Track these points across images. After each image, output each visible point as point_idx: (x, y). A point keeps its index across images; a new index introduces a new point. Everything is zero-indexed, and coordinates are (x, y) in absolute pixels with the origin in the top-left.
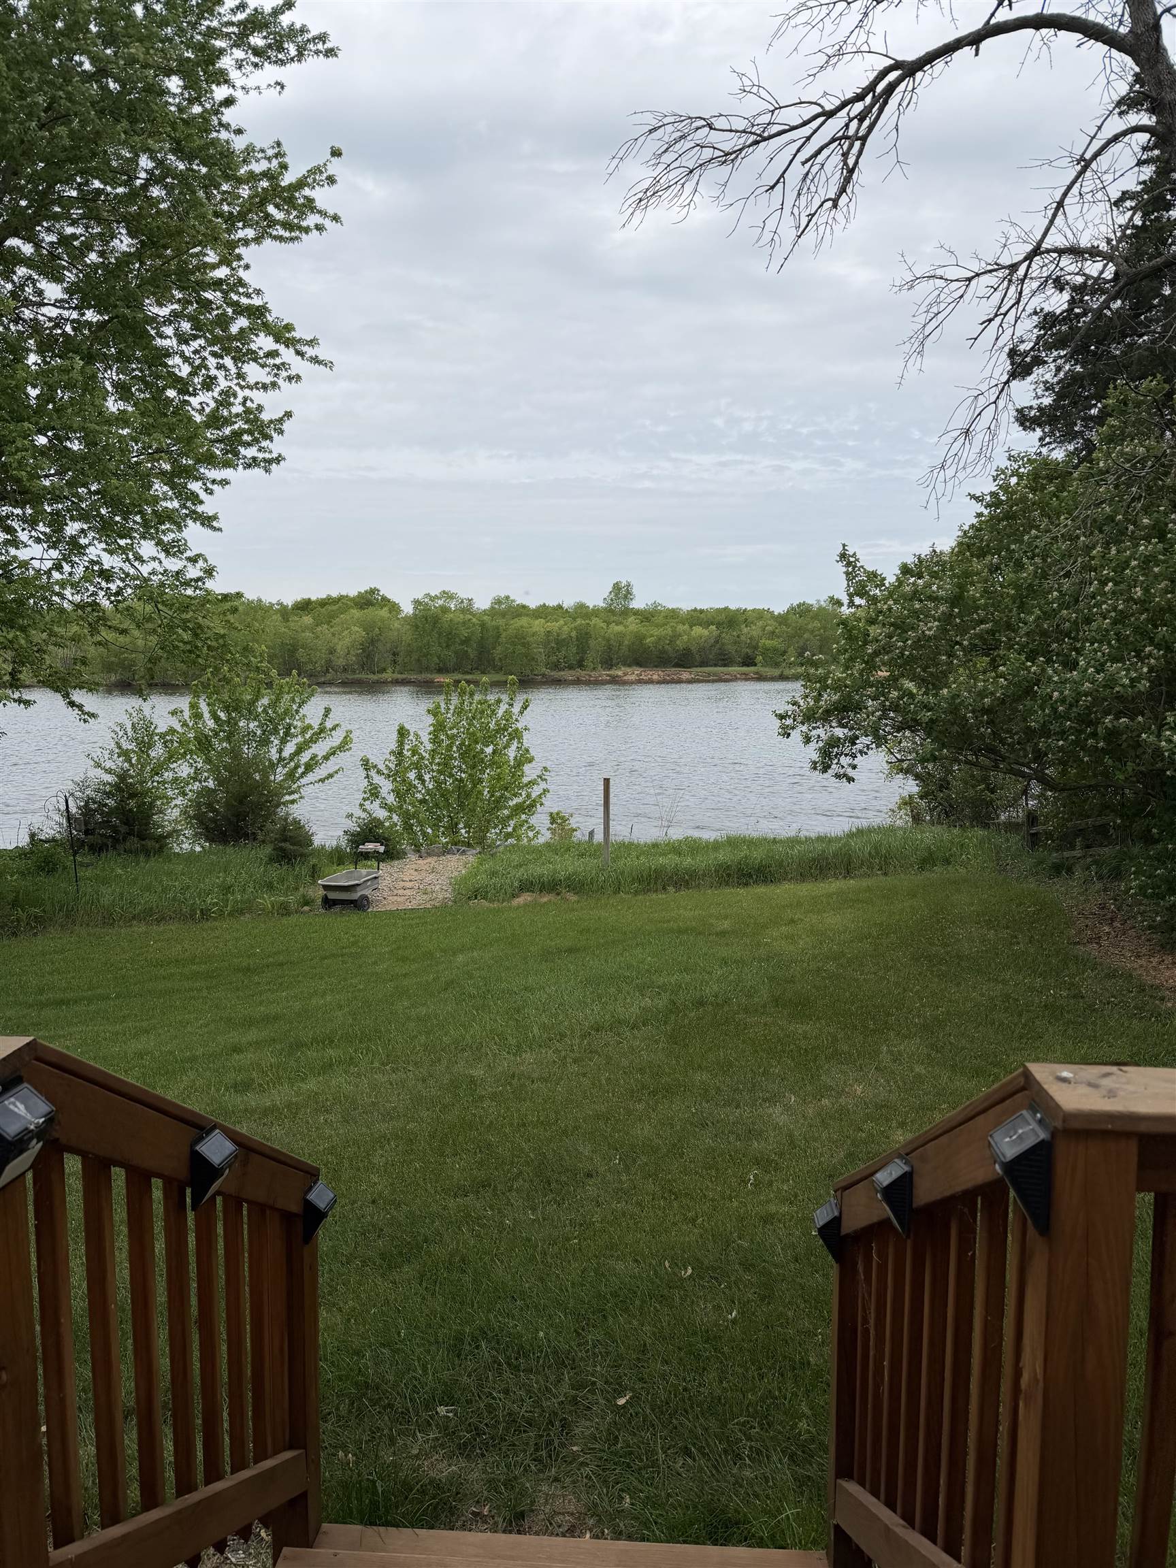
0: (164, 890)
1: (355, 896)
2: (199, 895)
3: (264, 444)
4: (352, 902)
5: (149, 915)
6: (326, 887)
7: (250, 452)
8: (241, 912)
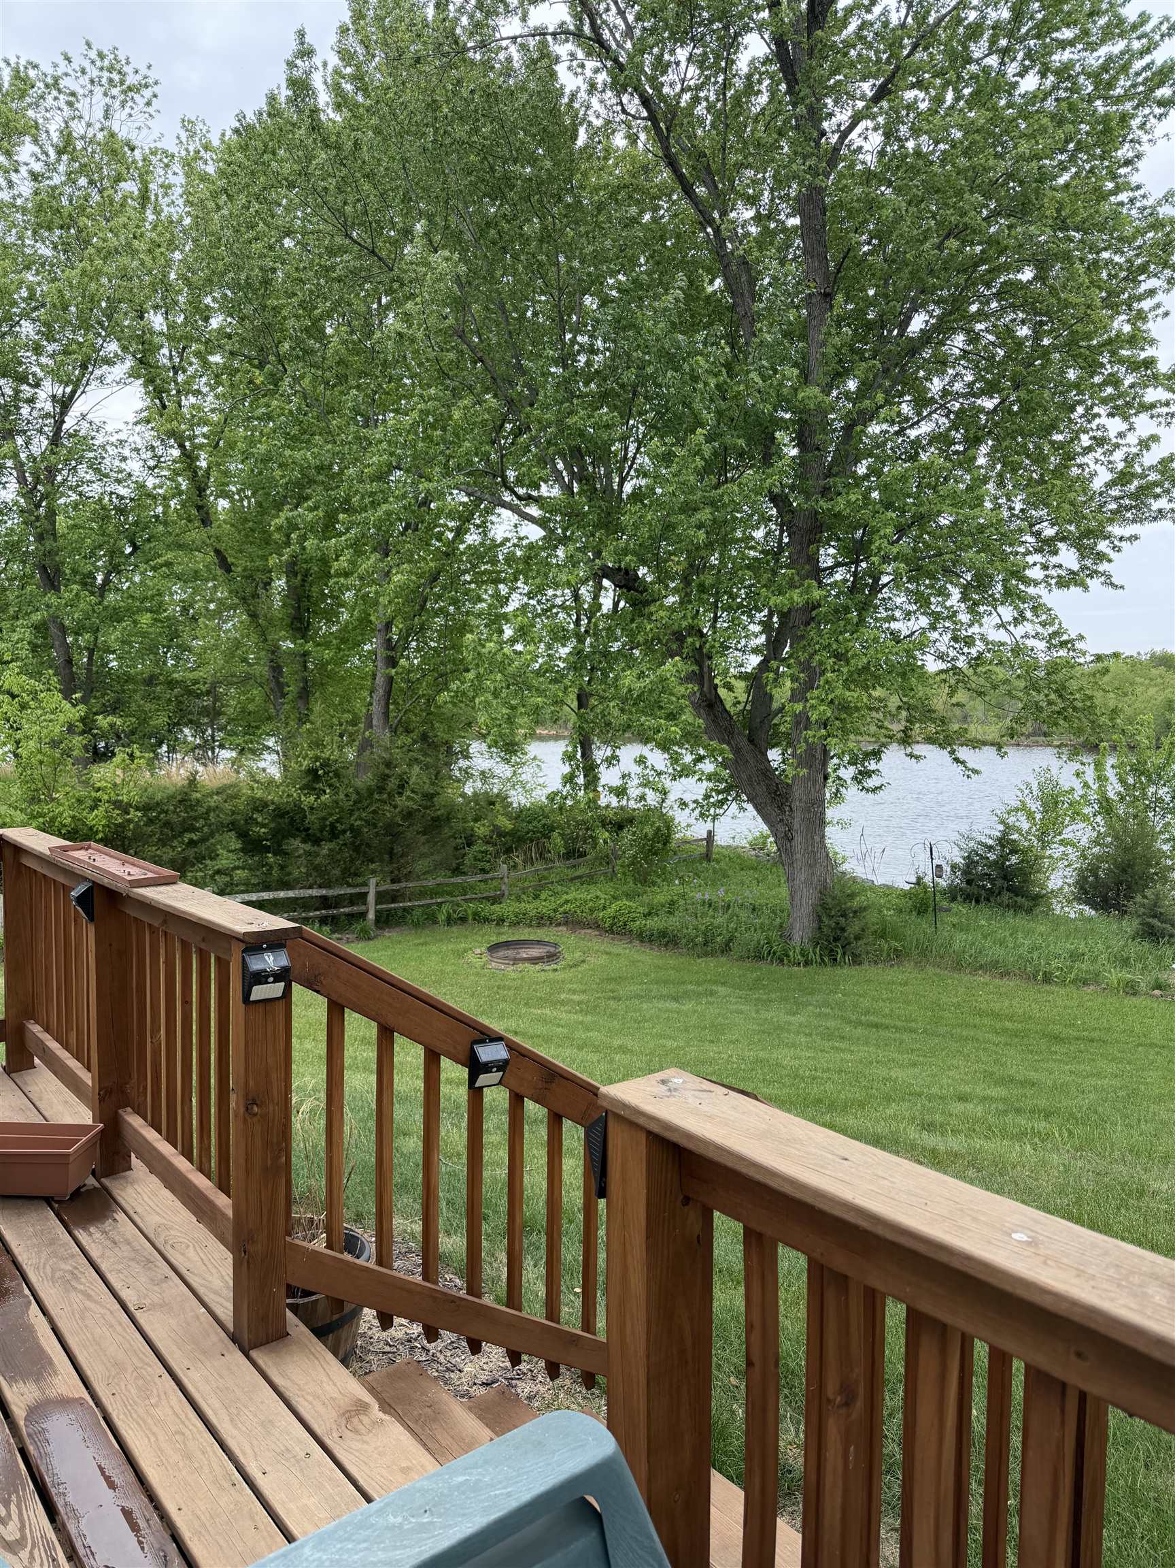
0: (1017, 946)
2: (1046, 959)
5: (996, 968)
8: (1085, 983)
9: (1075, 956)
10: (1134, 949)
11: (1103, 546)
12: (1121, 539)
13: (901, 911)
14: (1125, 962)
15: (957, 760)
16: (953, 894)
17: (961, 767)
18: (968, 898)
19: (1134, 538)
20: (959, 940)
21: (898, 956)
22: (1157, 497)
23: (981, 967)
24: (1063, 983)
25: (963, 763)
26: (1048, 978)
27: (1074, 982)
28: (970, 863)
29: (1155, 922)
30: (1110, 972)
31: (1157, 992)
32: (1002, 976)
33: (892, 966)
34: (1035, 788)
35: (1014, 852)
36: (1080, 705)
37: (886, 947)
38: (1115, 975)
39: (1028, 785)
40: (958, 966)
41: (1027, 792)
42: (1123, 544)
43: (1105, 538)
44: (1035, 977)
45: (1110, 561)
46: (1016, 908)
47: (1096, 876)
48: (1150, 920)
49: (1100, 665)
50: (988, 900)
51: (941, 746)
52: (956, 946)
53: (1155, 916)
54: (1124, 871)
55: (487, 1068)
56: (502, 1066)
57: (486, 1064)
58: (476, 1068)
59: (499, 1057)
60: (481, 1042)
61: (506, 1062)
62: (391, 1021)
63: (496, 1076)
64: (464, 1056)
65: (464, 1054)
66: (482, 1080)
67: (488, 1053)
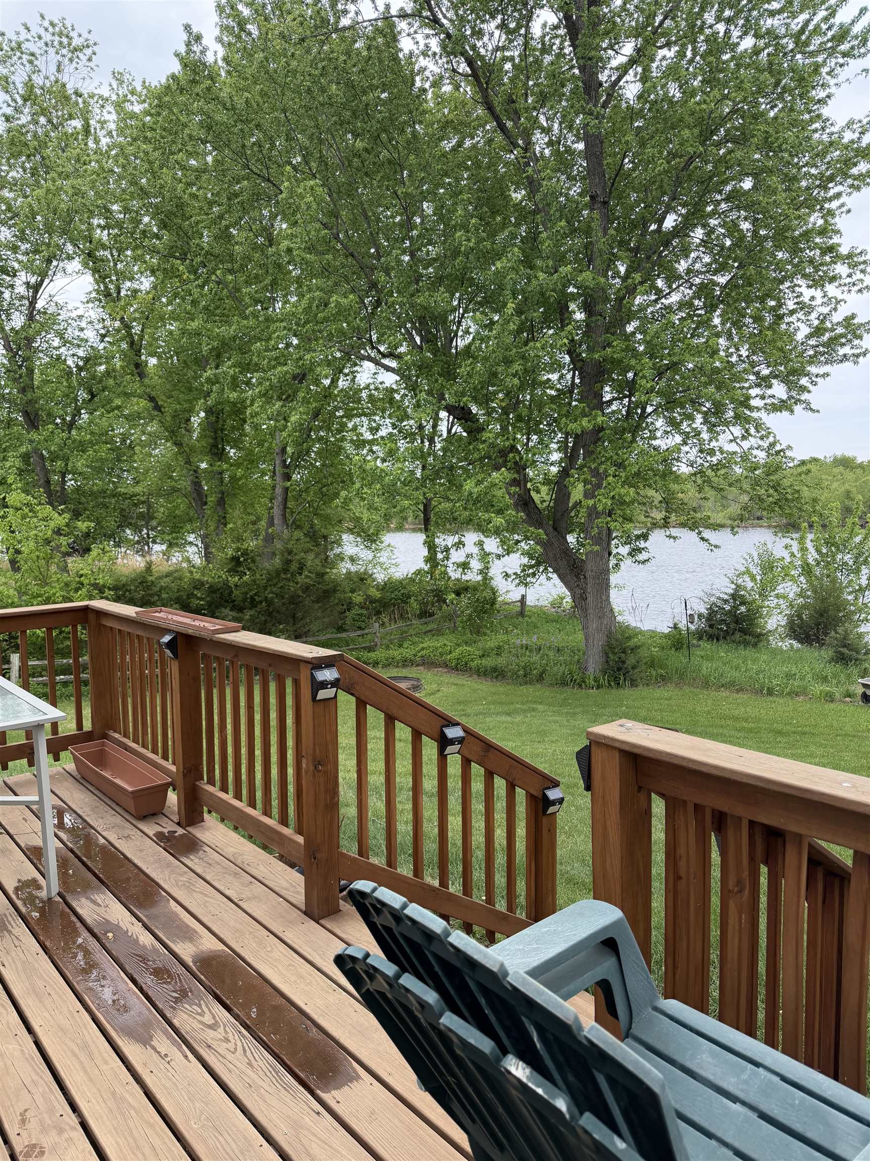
0: (747, 670)
2: (769, 678)
5: (734, 686)
6: (864, 685)
8: (797, 694)
9: (790, 676)
10: (830, 669)
11: (804, 381)
12: (817, 376)
13: (663, 648)
14: (825, 679)
15: (703, 539)
16: (700, 635)
17: (706, 544)
18: (711, 637)
19: (826, 375)
20: (706, 667)
21: (664, 680)
22: (843, 345)
23: (723, 686)
24: (781, 694)
25: (707, 540)
26: (770, 692)
27: (789, 694)
28: (712, 612)
29: (845, 651)
30: (814, 687)
31: (848, 699)
32: (738, 691)
33: (659, 687)
34: (756, 557)
35: (743, 603)
36: (790, 497)
37: (654, 673)
38: (818, 688)
39: (750, 555)
40: (706, 684)
41: (750, 560)
42: (818, 380)
43: (806, 375)
44: (761, 691)
45: (809, 392)
46: (746, 644)
47: (800, 618)
48: (841, 649)
49: (804, 468)
50: (725, 638)
51: (691, 529)
52: (704, 671)
53: (844, 646)
54: (822, 615)
55: (451, 742)
56: (461, 741)
57: (452, 739)
58: (444, 742)
59: (458, 735)
60: (447, 726)
61: (463, 738)
62: (394, 712)
63: (457, 747)
64: (436, 736)
65: (436, 732)
66: (449, 749)
67: (452, 733)
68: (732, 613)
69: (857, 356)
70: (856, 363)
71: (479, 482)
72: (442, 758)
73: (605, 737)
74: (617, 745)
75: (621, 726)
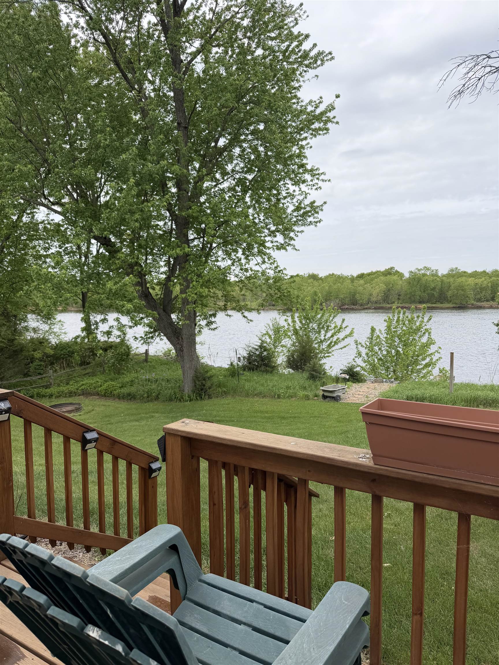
0: (268, 386)
1: (334, 395)
2: (278, 389)
3: (316, 215)
4: (333, 397)
5: (261, 395)
6: (323, 391)
7: (311, 219)
8: (292, 397)
9: (288, 388)
10: (307, 383)
11: (292, 234)
12: (298, 232)
13: (225, 376)
14: (305, 388)
15: (244, 316)
16: (244, 368)
17: (246, 319)
18: (249, 369)
19: (302, 232)
20: (247, 386)
21: (226, 394)
22: (309, 216)
23: (256, 395)
24: (284, 397)
25: (246, 317)
26: (279, 397)
27: (288, 397)
28: (250, 356)
29: (314, 373)
31: (316, 398)
32: (263, 397)
33: (223, 398)
34: (271, 326)
35: (265, 350)
36: (286, 294)
37: (221, 391)
38: (301, 393)
39: (268, 325)
40: (247, 395)
41: (268, 328)
42: (299, 234)
43: (293, 231)
44: (275, 397)
45: (294, 240)
46: (267, 372)
47: (293, 357)
48: (312, 372)
49: (292, 280)
50: (257, 369)
51: (238, 311)
52: (246, 387)
53: (314, 371)
54: (303, 355)
55: (90, 441)
56: (96, 440)
57: (90, 440)
58: (85, 442)
59: (94, 437)
60: (87, 432)
61: (97, 438)
62: (51, 426)
63: (93, 444)
64: (80, 438)
65: (80, 437)
66: (88, 446)
67: (89, 436)
68: (260, 356)
69: (316, 222)
70: (316, 226)
71: (116, 283)
72: (84, 451)
73: (173, 430)
74: (179, 433)
75: (183, 422)
